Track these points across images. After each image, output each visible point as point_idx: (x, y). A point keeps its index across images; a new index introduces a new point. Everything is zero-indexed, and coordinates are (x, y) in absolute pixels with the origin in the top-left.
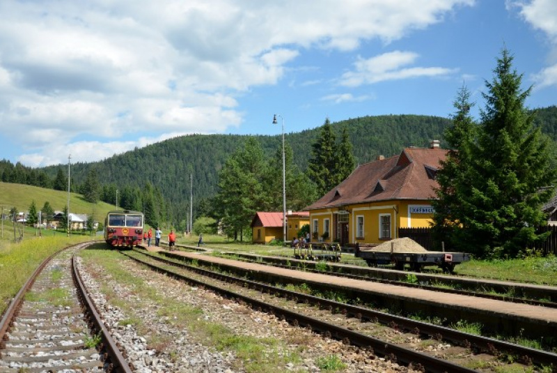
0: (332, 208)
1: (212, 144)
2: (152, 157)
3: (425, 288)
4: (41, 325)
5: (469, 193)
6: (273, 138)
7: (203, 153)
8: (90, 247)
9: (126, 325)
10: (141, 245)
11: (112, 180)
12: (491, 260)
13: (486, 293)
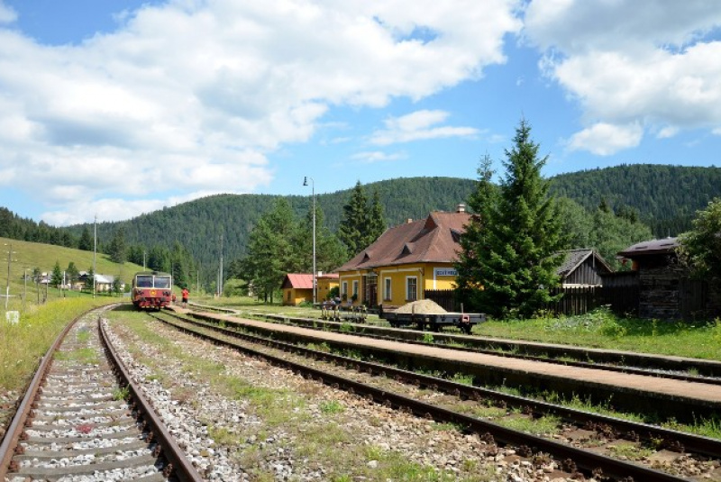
0: (361, 270)
1: (244, 204)
2: (182, 217)
3: (439, 346)
4: (72, 381)
5: (488, 257)
6: (306, 198)
7: (234, 213)
8: (117, 309)
9: (152, 380)
10: (169, 306)
11: (140, 240)
12: (508, 321)
13: (494, 350)
